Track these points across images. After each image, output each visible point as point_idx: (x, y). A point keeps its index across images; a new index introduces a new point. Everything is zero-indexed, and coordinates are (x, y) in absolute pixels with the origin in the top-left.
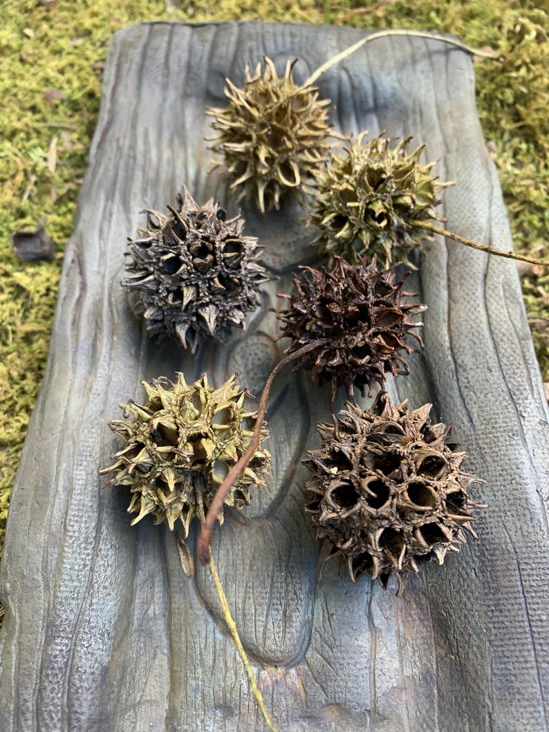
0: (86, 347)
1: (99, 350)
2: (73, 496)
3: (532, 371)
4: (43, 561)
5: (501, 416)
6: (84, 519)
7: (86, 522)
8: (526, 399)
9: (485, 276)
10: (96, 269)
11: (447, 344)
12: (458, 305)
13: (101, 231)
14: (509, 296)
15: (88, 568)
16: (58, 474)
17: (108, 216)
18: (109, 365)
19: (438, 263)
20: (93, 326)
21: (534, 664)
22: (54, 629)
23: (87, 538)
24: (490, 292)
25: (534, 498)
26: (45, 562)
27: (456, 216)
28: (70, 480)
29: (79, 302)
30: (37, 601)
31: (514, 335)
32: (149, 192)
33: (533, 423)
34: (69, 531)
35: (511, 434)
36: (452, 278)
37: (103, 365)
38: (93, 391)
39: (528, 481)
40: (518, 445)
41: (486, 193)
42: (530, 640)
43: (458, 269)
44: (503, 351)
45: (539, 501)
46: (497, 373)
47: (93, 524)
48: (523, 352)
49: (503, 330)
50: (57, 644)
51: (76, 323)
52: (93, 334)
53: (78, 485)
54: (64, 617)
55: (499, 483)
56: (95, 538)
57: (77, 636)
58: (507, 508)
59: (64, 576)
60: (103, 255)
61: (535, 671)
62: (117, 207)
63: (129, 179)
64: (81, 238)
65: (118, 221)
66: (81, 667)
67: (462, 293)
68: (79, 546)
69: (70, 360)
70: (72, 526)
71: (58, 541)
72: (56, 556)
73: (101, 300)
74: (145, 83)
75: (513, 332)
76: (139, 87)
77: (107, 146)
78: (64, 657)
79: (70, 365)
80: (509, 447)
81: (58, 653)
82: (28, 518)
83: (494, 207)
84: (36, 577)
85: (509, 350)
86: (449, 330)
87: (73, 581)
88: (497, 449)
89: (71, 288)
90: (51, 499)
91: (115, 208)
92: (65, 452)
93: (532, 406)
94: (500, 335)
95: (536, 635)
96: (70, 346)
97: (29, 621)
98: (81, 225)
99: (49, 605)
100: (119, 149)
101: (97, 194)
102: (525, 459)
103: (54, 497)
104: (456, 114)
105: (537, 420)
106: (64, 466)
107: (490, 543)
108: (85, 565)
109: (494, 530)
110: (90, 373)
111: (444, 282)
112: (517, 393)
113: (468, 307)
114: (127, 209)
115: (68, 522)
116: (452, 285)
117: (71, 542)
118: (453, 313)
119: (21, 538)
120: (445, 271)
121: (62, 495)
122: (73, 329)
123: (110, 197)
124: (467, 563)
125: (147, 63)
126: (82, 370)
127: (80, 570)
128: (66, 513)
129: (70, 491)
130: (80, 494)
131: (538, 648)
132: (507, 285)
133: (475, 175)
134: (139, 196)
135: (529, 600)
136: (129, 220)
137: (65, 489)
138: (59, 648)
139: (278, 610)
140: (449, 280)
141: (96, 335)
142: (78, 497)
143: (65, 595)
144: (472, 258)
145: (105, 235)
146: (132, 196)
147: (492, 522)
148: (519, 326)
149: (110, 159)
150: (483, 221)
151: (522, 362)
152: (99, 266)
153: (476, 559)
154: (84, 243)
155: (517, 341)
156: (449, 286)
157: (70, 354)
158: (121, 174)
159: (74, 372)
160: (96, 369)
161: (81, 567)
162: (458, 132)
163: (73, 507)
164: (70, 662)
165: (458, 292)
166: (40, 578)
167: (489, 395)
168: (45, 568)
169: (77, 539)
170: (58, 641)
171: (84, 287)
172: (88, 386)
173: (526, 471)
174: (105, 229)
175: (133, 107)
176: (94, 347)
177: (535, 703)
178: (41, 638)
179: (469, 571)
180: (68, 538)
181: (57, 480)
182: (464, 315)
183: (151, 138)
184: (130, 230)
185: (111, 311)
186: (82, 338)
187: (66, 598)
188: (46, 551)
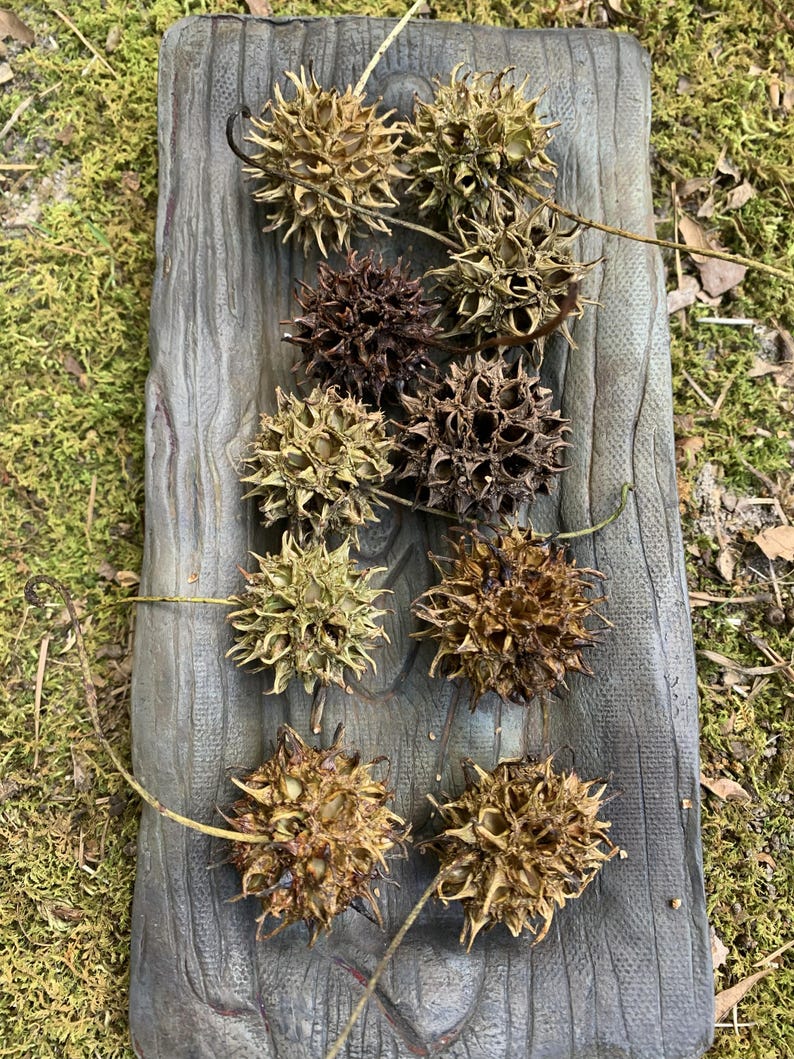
0: (187, 518)
1: (202, 520)
2: (197, 690)
3: (674, 545)
4: (174, 755)
5: (636, 596)
6: (210, 711)
7: (212, 714)
8: (665, 577)
9: (636, 425)
10: (186, 418)
11: (587, 505)
12: (602, 459)
13: (186, 365)
14: (660, 452)
15: (218, 757)
16: (177, 667)
17: (191, 345)
18: (215, 537)
19: (584, 402)
20: (192, 490)
21: (644, 835)
23: (215, 730)
24: (639, 446)
25: (661, 685)
26: (177, 757)
27: (609, 341)
28: (192, 673)
29: (172, 461)
30: (174, 792)
31: (660, 501)
32: (236, 298)
33: (669, 605)
34: (196, 725)
35: (644, 616)
36: (598, 424)
37: (209, 539)
38: (202, 570)
39: (657, 667)
40: (650, 628)
42: (642, 815)
43: (605, 412)
44: (646, 520)
45: (665, 688)
46: (637, 546)
47: (219, 716)
48: (667, 522)
49: (648, 494)
51: (172, 487)
52: (193, 499)
53: (200, 677)
54: (202, 805)
55: (627, 668)
56: (222, 728)
58: (633, 693)
59: (197, 769)
60: (192, 398)
61: (644, 841)
62: (200, 329)
63: (210, 283)
64: (163, 376)
65: (204, 351)
67: (607, 444)
68: (208, 738)
69: (172, 535)
70: (199, 720)
71: (187, 735)
72: (186, 750)
73: (197, 457)
74: (214, 123)
75: (659, 498)
77: (177, 231)
78: (206, 841)
79: (172, 541)
80: (641, 631)
82: (153, 713)
84: (169, 771)
85: (652, 519)
86: (590, 489)
87: (206, 773)
88: (629, 632)
89: (160, 444)
90: (174, 694)
91: (199, 333)
92: (182, 643)
93: (671, 585)
94: (645, 500)
95: (648, 811)
96: (169, 518)
98: (161, 359)
99: (186, 796)
100: (193, 235)
101: (175, 312)
102: (657, 646)
103: (177, 692)
104: (623, 179)
105: (674, 601)
106: (183, 658)
107: (614, 726)
108: (216, 756)
109: (619, 713)
110: (196, 549)
111: (588, 428)
112: (655, 570)
113: (613, 462)
114: (213, 331)
115: (194, 716)
116: (597, 433)
117: (199, 735)
118: (596, 468)
119: (149, 735)
120: (591, 413)
121: (185, 690)
122: (169, 497)
123: (190, 316)
124: (590, 742)
126: (187, 547)
128: (192, 707)
129: (192, 684)
130: (203, 687)
131: (649, 821)
132: (659, 437)
133: (637, 282)
134: (225, 308)
135: (645, 780)
136: (216, 345)
137: (188, 682)
138: (201, 834)
139: (405, 784)
140: (594, 424)
141: (196, 501)
143: (199, 786)
144: (623, 401)
145: (191, 372)
146: (217, 309)
147: (617, 705)
148: (667, 490)
149: (183, 253)
150: (640, 351)
151: (665, 534)
152: (190, 414)
153: (599, 740)
154: (167, 385)
155: (662, 509)
156: (594, 433)
157: (171, 526)
158: (200, 279)
159: (179, 549)
160: (202, 543)
162: (623, 208)
163: (197, 700)
165: (604, 442)
166: (173, 771)
167: (626, 571)
168: (177, 762)
169: (206, 731)
171: (175, 442)
172: (196, 565)
173: (656, 658)
174: (191, 362)
175: (202, 165)
176: (196, 518)
177: (641, 868)
179: (592, 750)
180: (196, 732)
181: (177, 674)
182: (608, 472)
183: (231, 215)
184: (218, 359)
185: (210, 471)
186: (181, 507)
187: (201, 788)
188: (176, 745)
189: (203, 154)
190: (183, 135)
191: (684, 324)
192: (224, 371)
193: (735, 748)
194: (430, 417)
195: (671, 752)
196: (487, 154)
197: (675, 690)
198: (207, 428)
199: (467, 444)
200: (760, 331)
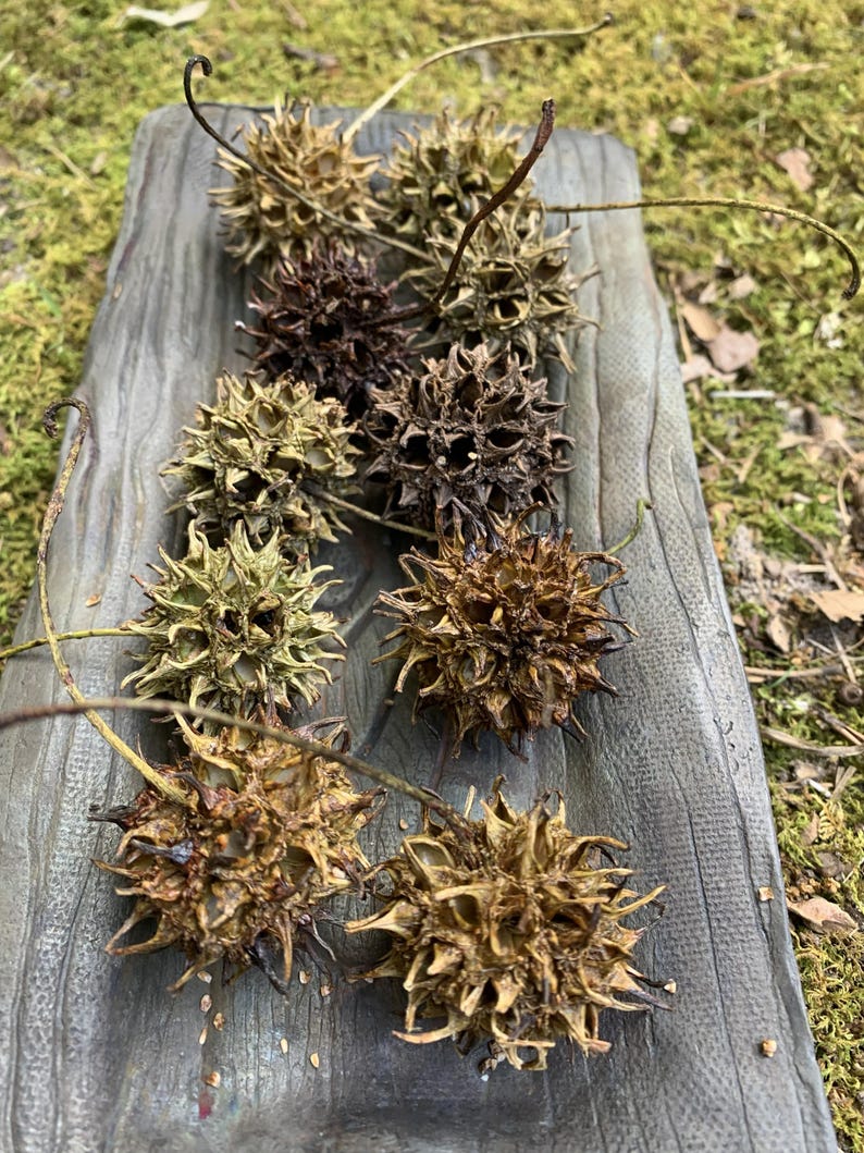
0: (97, 535)
1: (115, 538)
2: (77, 734)
3: (709, 568)
4: (30, 822)
5: (667, 626)
6: (91, 765)
7: (94, 768)
8: (701, 603)
9: (649, 447)
10: (114, 429)
11: (598, 536)
12: (613, 485)
13: (122, 380)
14: (681, 473)
15: (95, 833)
17: (132, 360)
18: (130, 559)
19: (587, 431)
20: (108, 508)
21: (709, 945)
22: (45, 915)
23: (95, 791)
24: (654, 467)
25: (710, 730)
26: (33, 823)
27: (612, 369)
29: (89, 474)
30: (21, 877)
31: (686, 522)
32: (190, 329)
33: (709, 634)
34: (69, 781)
35: (680, 649)
36: (605, 451)
37: (120, 560)
38: (107, 594)
39: (702, 708)
40: (689, 661)
41: (652, 341)
42: (704, 915)
43: (612, 438)
44: (670, 543)
45: (717, 734)
46: (662, 571)
47: (104, 773)
48: (697, 544)
49: (671, 516)
50: (49, 937)
51: (83, 502)
52: (108, 517)
54: (60, 899)
55: (664, 712)
56: (106, 791)
57: (77, 926)
58: (675, 744)
59: (60, 843)
60: (123, 411)
61: (710, 956)
62: (144, 348)
63: (161, 311)
64: (93, 388)
65: (146, 367)
66: (83, 968)
67: (618, 469)
68: (83, 801)
69: (74, 552)
70: (74, 774)
71: (53, 793)
72: (49, 815)
73: (120, 473)
74: (187, 185)
75: (684, 518)
76: (178, 189)
77: (132, 266)
78: (58, 954)
79: (74, 557)
80: (677, 665)
81: (49, 948)
82: (11, 763)
83: (662, 358)
84: (20, 844)
85: (679, 542)
86: (601, 518)
87: (73, 851)
88: (661, 668)
90: (45, 737)
91: (142, 351)
93: (709, 612)
94: (667, 523)
95: (712, 909)
96: (74, 533)
97: (9, 904)
98: (93, 371)
99: (38, 883)
100: (149, 270)
101: (117, 331)
102: (699, 682)
103: (49, 735)
104: (616, 238)
105: (716, 630)
107: (653, 792)
109: (658, 774)
110: (102, 569)
111: (594, 456)
112: (688, 595)
113: (626, 487)
114: (158, 351)
115: (67, 767)
116: (605, 460)
117: (71, 795)
118: (605, 496)
120: (596, 441)
121: (60, 733)
122: (79, 511)
123: (134, 334)
124: (623, 820)
125: (189, 157)
126: (91, 565)
127: (85, 836)
128: (66, 757)
129: (73, 725)
130: (86, 731)
131: (715, 924)
132: (677, 458)
133: (638, 316)
134: (176, 335)
135: (704, 864)
136: (161, 366)
138: (52, 941)
140: (601, 452)
141: (112, 518)
142: (83, 736)
143: (60, 869)
144: (632, 424)
145: (127, 385)
146: (167, 334)
147: (655, 763)
148: (693, 511)
149: (136, 283)
150: (647, 375)
151: (695, 556)
152: (118, 426)
153: (634, 813)
154: (97, 395)
155: (689, 530)
156: (601, 461)
157: (75, 544)
158: (151, 304)
159: (80, 568)
160: (111, 564)
161: (85, 831)
162: (618, 260)
163: (76, 748)
164: (67, 962)
165: (613, 469)
166: (24, 844)
167: (652, 600)
168: (33, 832)
169: (81, 791)
170: (50, 931)
171: (96, 454)
172: (100, 587)
173: (700, 696)
174: (128, 377)
175: (169, 216)
176: (109, 537)
177: (710, 996)
178: (25, 928)
179: (625, 830)
180: (67, 791)
182: (620, 498)
183: (195, 258)
184: (162, 380)
185: (134, 487)
186: (92, 521)
187: (62, 873)
188: (35, 810)
189: (171, 208)
190: (152, 190)
191: (697, 396)
192: (167, 390)
193: (824, 861)
194: (402, 397)
195: (734, 821)
196: (468, 174)
197: (731, 738)
198: (137, 443)
199: (445, 413)
200: (783, 405)
